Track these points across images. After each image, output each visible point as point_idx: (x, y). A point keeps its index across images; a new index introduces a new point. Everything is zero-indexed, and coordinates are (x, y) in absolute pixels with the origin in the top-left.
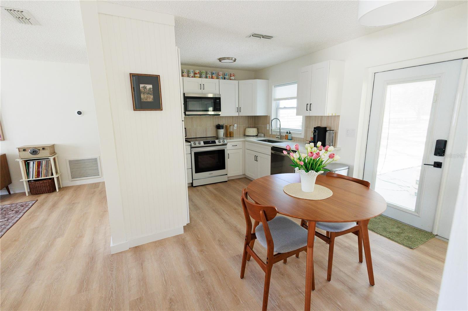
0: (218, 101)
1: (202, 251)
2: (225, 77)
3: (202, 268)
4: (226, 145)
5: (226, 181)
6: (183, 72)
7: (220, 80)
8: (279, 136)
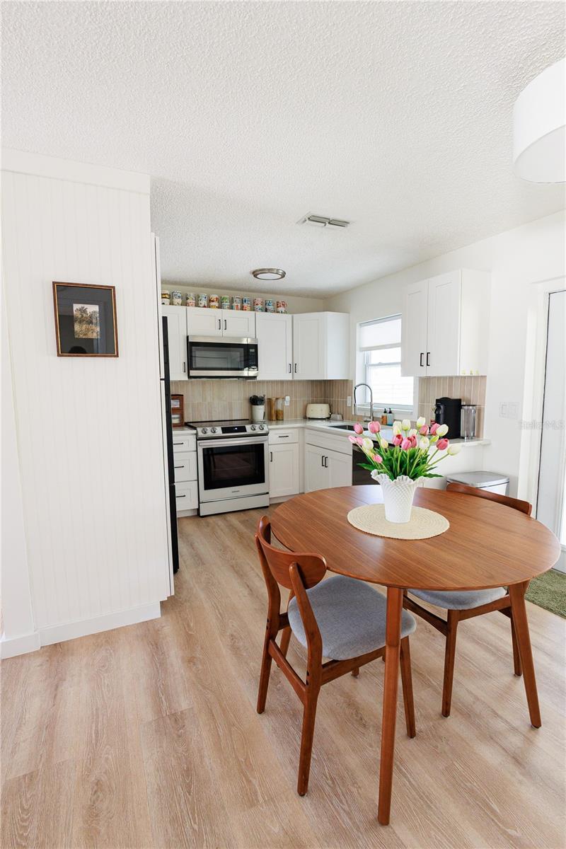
0: (252, 350)
1: (190, 661)
3: (184, 703)
4: (266, 434)
5: (267, 507)
6: (187, 299)
7: (257, 313)
8: (370, 418)
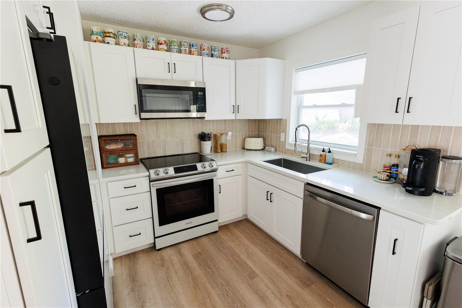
2: (213, 52)
4: (214, 171)
5: (216, 232)
6: (134, 40)
7: (204, 57)
8: (307, 155)
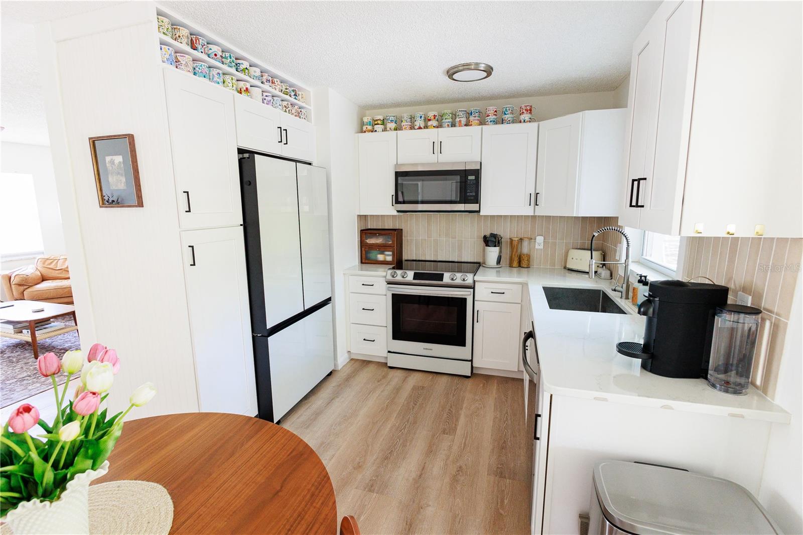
0: (470, 178)
2: (504, 117)
4: (470, 287)
5: (464, 376)
6: (401, 122)
8: (622, 287)
